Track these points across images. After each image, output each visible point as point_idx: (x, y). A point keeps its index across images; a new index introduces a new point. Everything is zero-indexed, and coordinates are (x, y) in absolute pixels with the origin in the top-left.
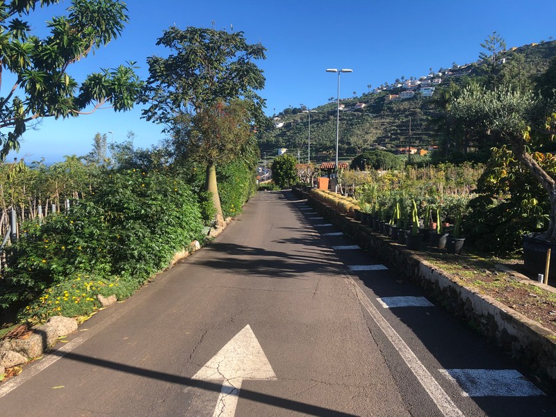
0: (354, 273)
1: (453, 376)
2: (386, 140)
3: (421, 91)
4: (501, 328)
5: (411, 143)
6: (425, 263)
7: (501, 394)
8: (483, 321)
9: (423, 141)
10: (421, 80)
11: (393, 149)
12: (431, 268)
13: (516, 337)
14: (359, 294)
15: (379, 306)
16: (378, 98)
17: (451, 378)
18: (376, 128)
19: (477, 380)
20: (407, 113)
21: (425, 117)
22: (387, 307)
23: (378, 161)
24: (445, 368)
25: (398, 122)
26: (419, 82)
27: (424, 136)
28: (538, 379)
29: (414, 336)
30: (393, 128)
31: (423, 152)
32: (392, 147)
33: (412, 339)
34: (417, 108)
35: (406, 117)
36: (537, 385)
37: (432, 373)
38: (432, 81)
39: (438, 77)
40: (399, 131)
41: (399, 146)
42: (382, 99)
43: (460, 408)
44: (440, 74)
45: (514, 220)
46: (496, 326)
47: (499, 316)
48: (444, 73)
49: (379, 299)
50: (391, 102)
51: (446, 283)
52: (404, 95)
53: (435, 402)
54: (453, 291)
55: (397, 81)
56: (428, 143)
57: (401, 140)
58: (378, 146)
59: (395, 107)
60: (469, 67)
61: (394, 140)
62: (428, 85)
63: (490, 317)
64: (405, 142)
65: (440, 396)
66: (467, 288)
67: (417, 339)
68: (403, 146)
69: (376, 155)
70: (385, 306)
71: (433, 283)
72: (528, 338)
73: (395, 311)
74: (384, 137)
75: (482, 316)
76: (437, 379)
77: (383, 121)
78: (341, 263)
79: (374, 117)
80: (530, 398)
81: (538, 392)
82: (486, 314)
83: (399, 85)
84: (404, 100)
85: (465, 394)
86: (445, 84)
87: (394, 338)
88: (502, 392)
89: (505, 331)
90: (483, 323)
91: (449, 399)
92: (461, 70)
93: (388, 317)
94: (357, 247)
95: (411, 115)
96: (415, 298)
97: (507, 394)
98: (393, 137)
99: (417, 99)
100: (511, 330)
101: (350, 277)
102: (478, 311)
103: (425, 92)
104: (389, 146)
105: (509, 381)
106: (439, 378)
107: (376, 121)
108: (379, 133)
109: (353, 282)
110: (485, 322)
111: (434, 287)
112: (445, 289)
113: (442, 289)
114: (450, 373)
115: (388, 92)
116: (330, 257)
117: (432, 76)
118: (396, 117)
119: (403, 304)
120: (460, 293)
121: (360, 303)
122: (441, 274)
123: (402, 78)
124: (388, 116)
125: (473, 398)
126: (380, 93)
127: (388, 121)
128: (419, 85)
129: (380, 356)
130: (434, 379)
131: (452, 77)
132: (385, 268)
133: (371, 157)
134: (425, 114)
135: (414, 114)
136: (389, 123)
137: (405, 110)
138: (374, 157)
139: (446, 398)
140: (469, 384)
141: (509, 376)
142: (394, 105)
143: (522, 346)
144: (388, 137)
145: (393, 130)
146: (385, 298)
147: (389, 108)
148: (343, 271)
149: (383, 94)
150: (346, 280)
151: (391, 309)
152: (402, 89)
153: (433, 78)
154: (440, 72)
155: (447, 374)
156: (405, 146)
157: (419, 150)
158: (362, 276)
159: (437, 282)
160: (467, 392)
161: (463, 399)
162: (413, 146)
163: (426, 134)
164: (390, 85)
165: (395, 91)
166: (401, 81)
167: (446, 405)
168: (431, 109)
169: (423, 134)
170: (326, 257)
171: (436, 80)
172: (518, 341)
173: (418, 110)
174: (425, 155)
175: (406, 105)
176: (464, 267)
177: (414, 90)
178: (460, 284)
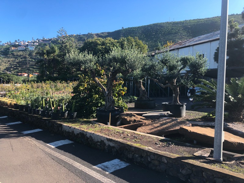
0: (27, 135)
1: (99, 168)
2: (11, 69)
3: (28, 48)
4: (107, 145)
5: (24, 71)
6: (65, 124)
7: (118, 169)
8: (98, 144)
9: (31, 71)
10: (28, 42)
11: (15, 74)
12: (69, 126)
13: (114, 147)
14: (36, 144)
15: (50, 148)
16: (6, 48)
17: (99, 169)
18: (5, 63)
19: (108, 166)
20: (22, 57)
21: (31, 60)
22: (54, 147)
23: (9, 79)
24: (95, 166)
25: (17, 61)
26: (27, 43)
27: (31, 68)
28: (125, 160)
29: (74, 156)
30: (15, 63)
31: (31, 76)
32: (15, 73)
33: (74, 158)
34: (26, 55)
35: (22, 58)
36: (126, 162)
37: (91, 169)
38: (33, 44)
39: (37, 42)
40: (18, 65)
41: (18, 72)
42: (8, 49)
43: (109, 178)
44: (37, 41)
45: (90, 103)
46: (105, 144)
47: (106, 140)
48: (39, 41)
49: (48, 144)
50: (13, 51)
51: (78, 131)
52: (19, 48)
53: (99, 179)
54: (83, 134)
55: (16, 41)
56: (33, 72)
57: (19, 69)
58: (6, 72)
59: (15, 53)
60: (50, 40)
61: (16, 69)
62: (32, 45)
63: (102, 142)
64: (21, 71)
65: (100, 177)
66: (90, 132)
67: (76, 157)
68: (20, 72)
69: (8, 76)
70: (53, 147)
71: (71, 133)
72: (119, 146)
73: (59, 148)
74: (10, 67)
75: (98, 142)
76: (94, 171)
77: (9, 59)
78: (16, 131)
79: (4, 57)
80: (127, 167)
81: (128, 164)
82: (100, 141)
83: (17, 43)
84: (19, 51)
85: (107, 173)
86: (40, 46)
87: (66, 160)
88: (118, 168)
89: (109, 145)
90: (98, 145)
91: (103, 176)
92: (46, 41)
93: (58, 151)
94: (20, 122)
95: (24, 58)
96: (64, 141)
97: (120, 168)
98: (15, 68)
99: (26, 51)
100: (112, 144)
101: (26, 137)
102: (96, 140)
103: (30, 48)
104: (13, 72)
105: (118, 163)
106: (94, 170)
107: (5, 59)
108: (7, 65)
109: (29, 139)
110: (100, 144)
111: (71, 134)
112: (78, 134)
113: (76, 134)
114: (97, 167)
115: (11, 46)
116: (8, 129)
117: (33, 41)
118: (16, 58)
119: (61, 144)
120: (86, 134)
121: (40, 148)
122: (75, 128)
123: (19, 40)
124: (11, 57)
125: (110, 173)
126: (7, 46)
127: (12, 60)
128: (27, 45)
129: (65, 169)
130: (93, 171)
131: (43, 43)
132: (41, 130)
133: (5, 77)
134: (31, 58)
135: (25, 58)
136: (12, 61)
137: (21, 55)
138: (6, 77)
139: (102, 177)
140: (106, 169)
141: (116, 161)
142: (15, 52)
143: (117, 149)
144: (12, 68)
145: (15, 64)
146: (51, 143)
147: (12, 54)
148: (19, 134)
149: (8, 46)
150: (24, 139)
151: (56, 147)
152: (19, 45)
153: (34, 42)
154: (37, 40)
155: (96, 167)
156: (21, 73)
157: (28, 74)
158: (32, 135)
159: (73, 132)
160: (107, 172)
161: (108, 175)
162: (26, 73)
163: (32, 68)
164: (12, 42)
165: (15, 46)
166: (18, 41)
167: (103, 179)
168: (34, 56)
169: (30, 67)
170: (5, 130)
171: (36, 44)
172: (115, 148)
173: (27, 56)
174: (32, 77)
175: (21, 53)
176: (81, 124)
177: (25, 47)
178: (85, 131)
